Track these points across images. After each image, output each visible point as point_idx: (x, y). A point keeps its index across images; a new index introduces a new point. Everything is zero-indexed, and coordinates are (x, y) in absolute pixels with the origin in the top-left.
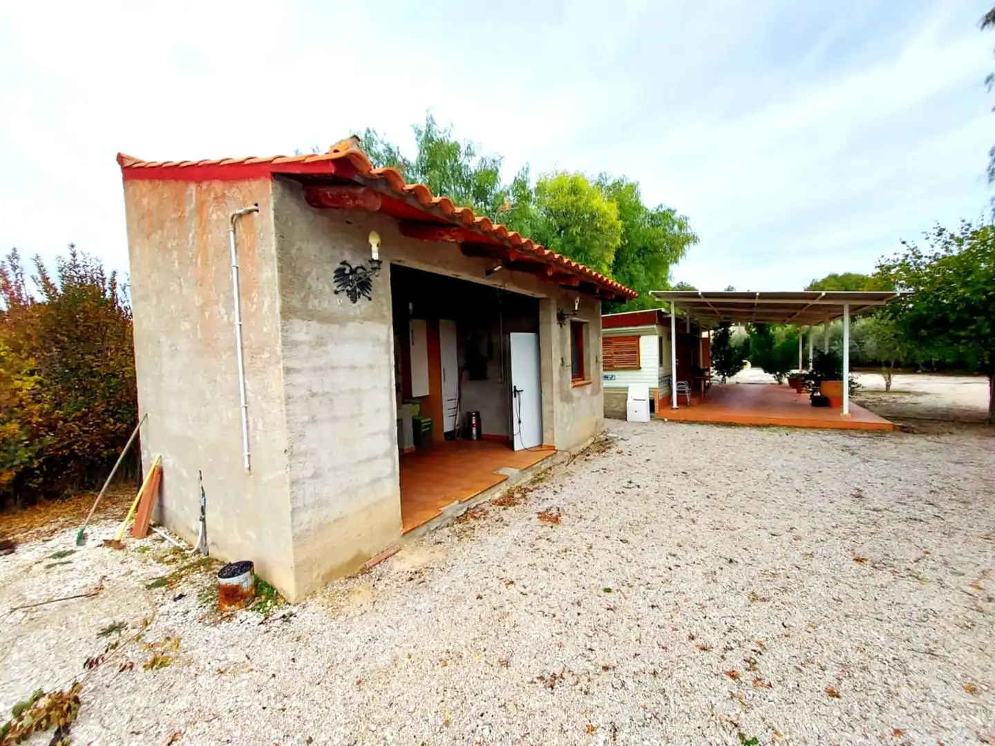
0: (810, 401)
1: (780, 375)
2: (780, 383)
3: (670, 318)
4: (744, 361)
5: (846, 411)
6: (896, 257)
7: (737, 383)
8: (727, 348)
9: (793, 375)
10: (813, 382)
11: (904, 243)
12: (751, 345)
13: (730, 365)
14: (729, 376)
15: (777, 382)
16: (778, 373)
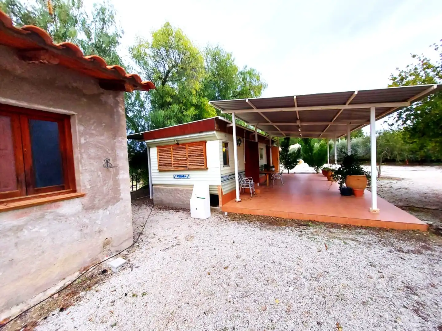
0: (340, 191)
1: (317, 168)
2: (318, 173)
3: (232, 127)
4: (298, 160)
5: (374, 207)
6: (409, 68)
7: (295, 173)
8: (289, 153)
9: (324, 168)
10: (340, 176)
11: (414, 56)
12: (301, 151)
13: (290, 163)
14: (291, 169)
15: (316, 172)
16: (316, 167)
